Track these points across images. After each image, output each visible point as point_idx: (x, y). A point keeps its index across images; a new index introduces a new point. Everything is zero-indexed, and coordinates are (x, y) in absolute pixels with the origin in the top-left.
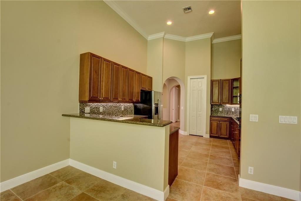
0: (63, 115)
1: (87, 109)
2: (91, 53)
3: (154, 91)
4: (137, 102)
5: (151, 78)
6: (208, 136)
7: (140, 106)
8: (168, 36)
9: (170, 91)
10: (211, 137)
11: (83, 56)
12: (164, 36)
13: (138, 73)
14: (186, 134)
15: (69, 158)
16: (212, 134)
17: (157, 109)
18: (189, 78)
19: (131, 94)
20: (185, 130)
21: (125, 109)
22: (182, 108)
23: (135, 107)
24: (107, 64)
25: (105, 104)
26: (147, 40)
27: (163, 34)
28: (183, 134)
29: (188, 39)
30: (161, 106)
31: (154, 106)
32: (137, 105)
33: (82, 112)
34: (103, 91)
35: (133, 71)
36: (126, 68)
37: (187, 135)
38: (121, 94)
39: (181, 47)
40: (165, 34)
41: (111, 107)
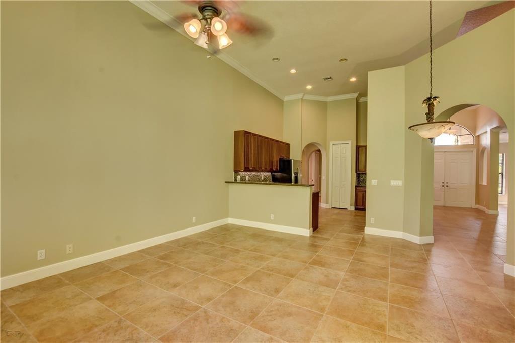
0: (226, 182)
1: (239, 178)
2: (245, 131)
3: (294, 160)
4: (276, 171)
5: (288, 145)
6: (353, 208)
7: (278, 175)
8: (307, 97)
9: (309, 157)
10: (356, 209)
11: (237, 133)
12: (303, 97)
13: (277, 141)
14: (328, 207)
15: (228, 217)
16: (357, 206)
17: (296, 178)
18: (331, 143)
19: (271, 163)
20: (327, 203)
21: (264, 179)
22: (324, 177)
23: (273, 177)
24: (255, 138)
25: (250, 173)
26: (283, 101)
27: (302, 96)
28: (325, 207)
29: (330, 99)
30: (300, 176)
31: (293, 175)
32: (276, 174)
33: (236, 180)
34: (252, 162)
35: (273, 140)
36: (267, 138)
37: (330, 209)
38: (264, 163)
39: (323, 107)
40: (304, 95)
41: (254, 176)
